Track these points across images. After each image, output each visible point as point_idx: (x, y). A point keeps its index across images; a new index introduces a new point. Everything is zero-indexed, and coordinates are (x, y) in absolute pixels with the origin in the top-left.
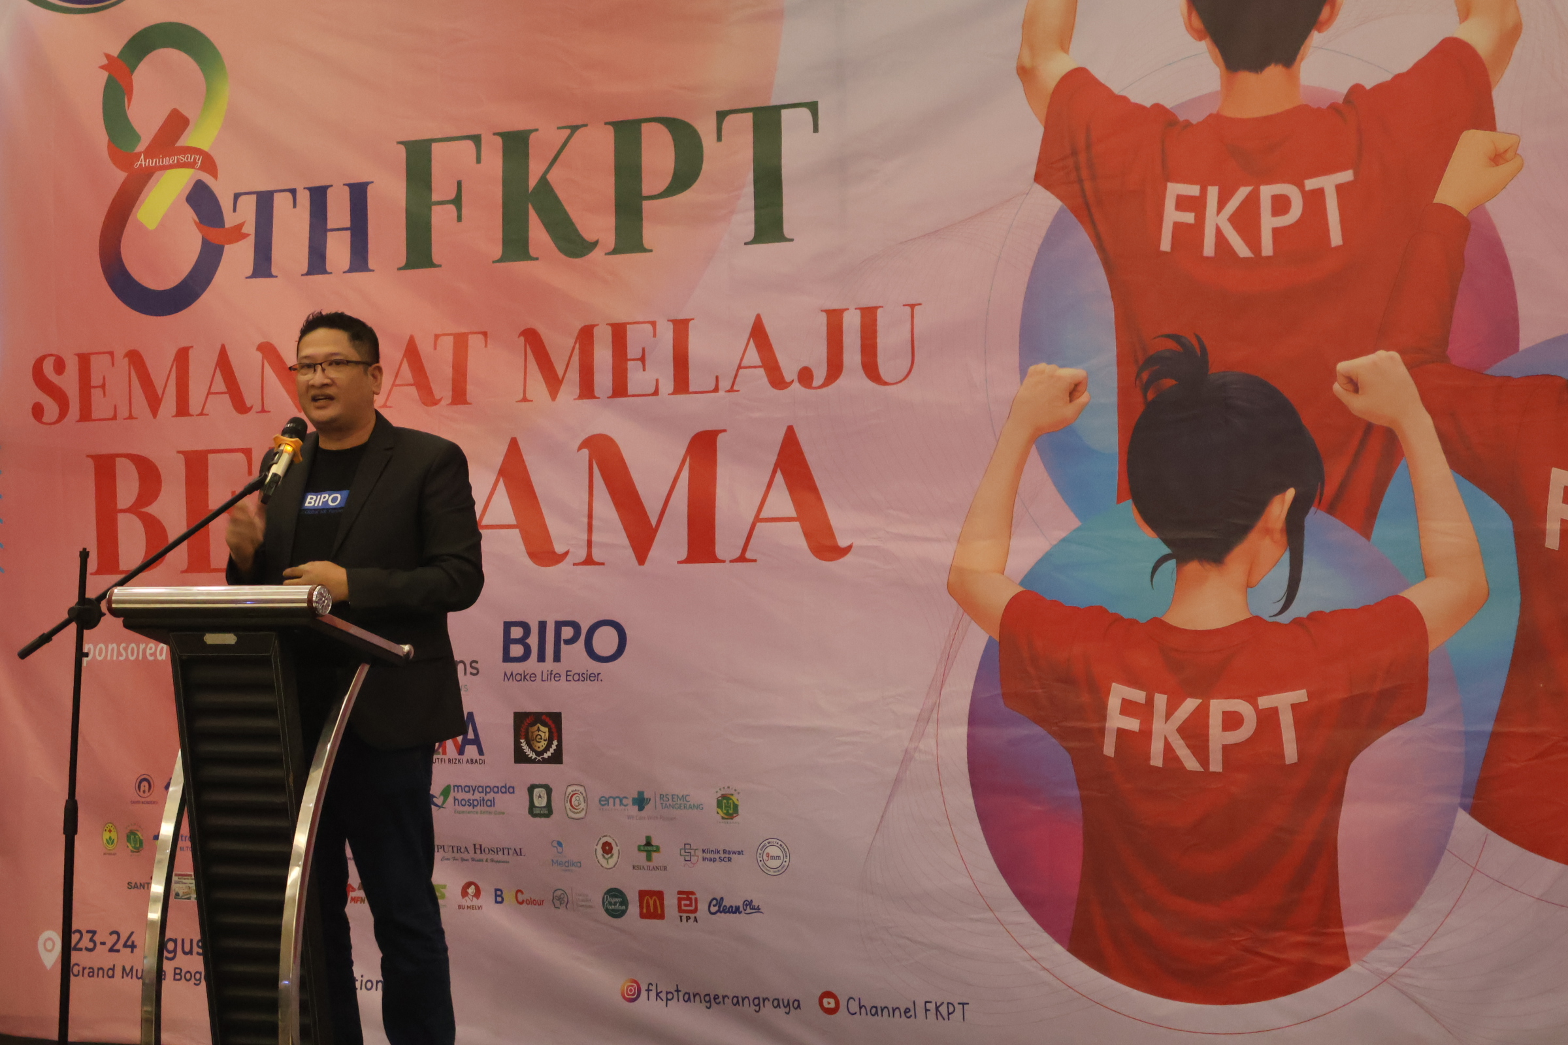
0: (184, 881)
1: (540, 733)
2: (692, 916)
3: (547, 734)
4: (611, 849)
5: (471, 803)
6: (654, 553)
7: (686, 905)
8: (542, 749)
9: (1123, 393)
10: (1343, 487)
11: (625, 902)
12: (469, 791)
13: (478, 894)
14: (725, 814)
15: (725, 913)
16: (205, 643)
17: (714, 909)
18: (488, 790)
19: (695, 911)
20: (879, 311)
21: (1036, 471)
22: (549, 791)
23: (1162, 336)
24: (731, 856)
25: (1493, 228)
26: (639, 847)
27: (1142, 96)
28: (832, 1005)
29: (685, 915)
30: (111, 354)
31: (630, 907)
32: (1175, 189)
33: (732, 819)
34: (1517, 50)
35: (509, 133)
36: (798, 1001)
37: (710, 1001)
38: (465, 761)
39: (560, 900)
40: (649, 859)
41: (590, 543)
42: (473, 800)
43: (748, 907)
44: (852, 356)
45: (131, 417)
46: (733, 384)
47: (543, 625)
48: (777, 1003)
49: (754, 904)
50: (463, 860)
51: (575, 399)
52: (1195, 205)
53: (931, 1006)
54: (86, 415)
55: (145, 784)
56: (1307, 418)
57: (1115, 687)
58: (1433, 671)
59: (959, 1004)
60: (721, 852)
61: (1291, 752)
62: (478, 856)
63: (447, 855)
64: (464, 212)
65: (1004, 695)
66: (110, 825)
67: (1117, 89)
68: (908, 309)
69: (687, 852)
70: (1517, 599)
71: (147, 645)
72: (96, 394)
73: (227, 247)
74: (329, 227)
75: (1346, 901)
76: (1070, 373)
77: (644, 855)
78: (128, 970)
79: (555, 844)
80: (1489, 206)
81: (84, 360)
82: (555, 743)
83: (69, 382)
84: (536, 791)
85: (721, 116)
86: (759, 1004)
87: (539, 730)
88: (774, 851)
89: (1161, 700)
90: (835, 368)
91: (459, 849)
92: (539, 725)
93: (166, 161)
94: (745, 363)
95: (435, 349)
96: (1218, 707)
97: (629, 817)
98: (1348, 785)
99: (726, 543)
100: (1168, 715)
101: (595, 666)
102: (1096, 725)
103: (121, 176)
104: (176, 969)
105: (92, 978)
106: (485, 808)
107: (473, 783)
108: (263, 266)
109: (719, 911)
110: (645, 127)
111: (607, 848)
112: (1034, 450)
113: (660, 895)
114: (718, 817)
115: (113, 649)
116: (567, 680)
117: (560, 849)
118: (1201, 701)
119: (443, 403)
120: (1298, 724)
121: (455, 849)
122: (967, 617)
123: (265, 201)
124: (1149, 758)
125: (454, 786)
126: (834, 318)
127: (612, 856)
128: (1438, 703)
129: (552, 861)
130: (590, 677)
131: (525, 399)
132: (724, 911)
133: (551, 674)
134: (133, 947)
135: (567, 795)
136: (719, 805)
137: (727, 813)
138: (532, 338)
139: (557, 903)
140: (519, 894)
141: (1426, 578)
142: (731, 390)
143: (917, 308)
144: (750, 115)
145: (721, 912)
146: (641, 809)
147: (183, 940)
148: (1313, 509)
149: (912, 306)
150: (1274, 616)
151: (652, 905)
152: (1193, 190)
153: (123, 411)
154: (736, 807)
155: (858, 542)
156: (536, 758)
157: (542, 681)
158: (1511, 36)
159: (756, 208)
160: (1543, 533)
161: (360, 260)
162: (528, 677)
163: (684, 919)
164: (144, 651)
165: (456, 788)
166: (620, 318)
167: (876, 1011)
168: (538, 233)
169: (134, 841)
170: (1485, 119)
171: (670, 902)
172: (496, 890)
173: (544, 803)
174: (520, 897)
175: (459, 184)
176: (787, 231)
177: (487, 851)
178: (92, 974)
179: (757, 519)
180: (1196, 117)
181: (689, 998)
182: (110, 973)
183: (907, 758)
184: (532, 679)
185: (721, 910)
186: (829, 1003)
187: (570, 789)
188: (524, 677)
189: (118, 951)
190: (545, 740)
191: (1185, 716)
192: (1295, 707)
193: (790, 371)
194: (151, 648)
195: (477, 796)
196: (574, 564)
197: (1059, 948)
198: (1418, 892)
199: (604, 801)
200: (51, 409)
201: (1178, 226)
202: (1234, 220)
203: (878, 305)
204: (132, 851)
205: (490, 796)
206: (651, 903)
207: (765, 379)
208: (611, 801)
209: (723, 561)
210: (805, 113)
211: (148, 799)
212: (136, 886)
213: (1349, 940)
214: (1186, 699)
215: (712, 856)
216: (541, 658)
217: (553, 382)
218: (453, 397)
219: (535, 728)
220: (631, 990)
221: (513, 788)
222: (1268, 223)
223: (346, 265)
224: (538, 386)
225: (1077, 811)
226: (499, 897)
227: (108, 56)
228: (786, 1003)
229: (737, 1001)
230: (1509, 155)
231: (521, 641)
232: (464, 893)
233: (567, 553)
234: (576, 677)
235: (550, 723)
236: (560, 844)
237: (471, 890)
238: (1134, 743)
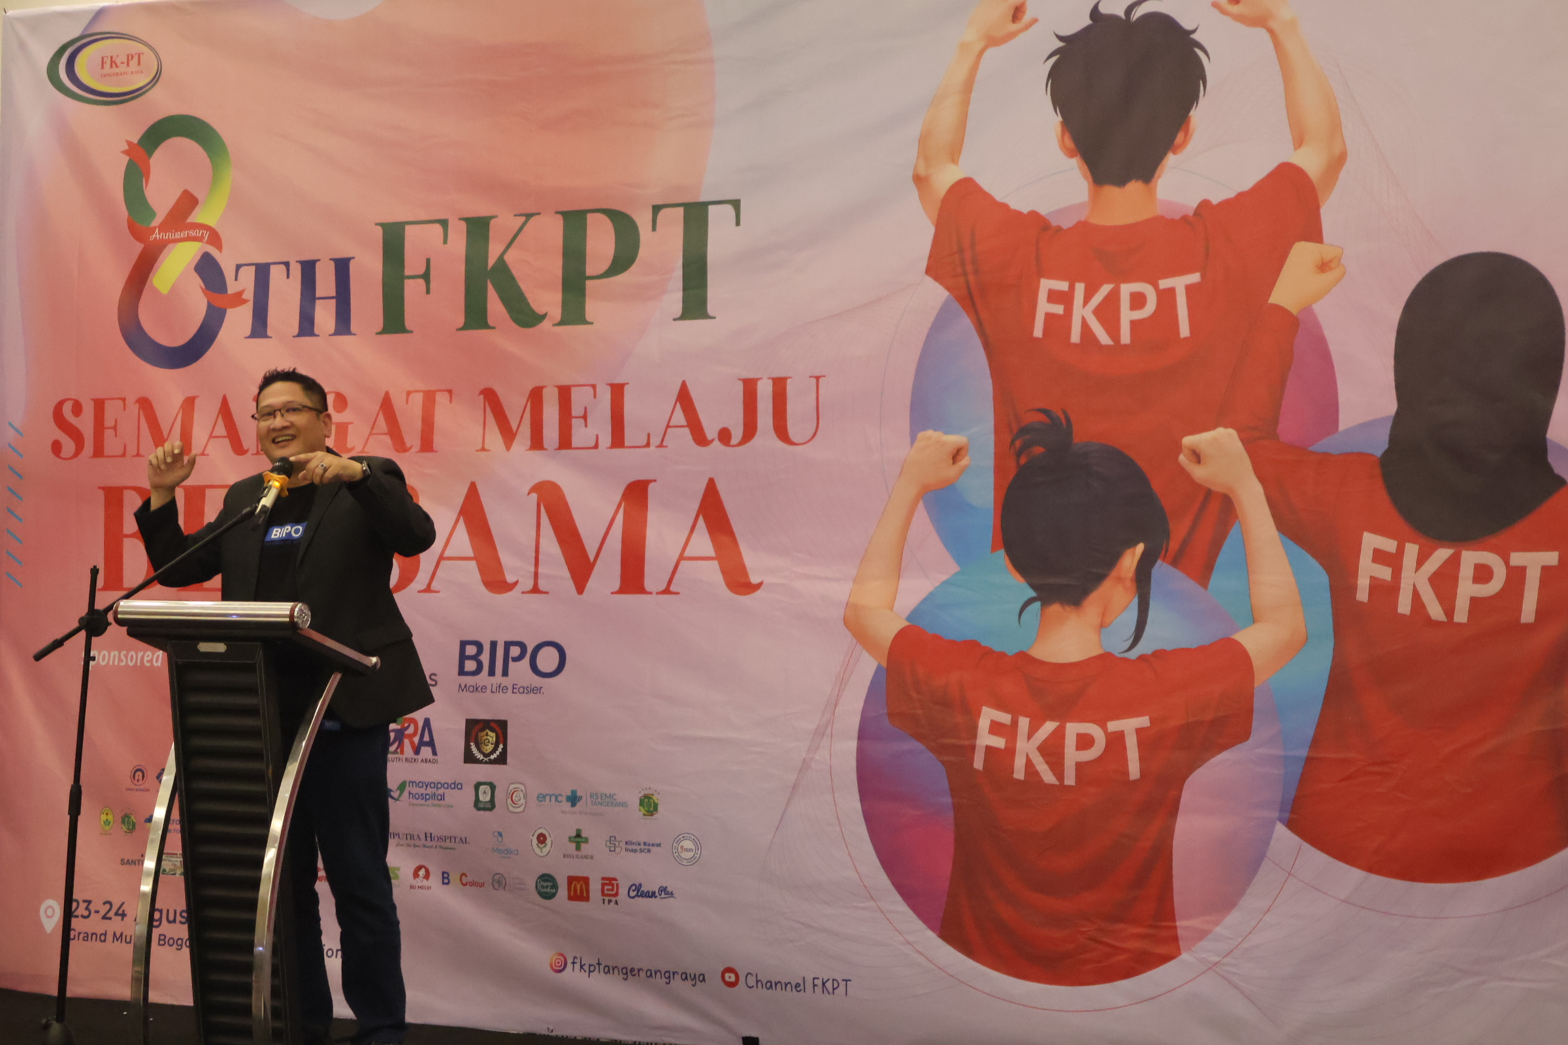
0: (173, 859)
1: (488, 737)
2: (613, 899)
3: (494, 739)
4: (545, 839)
5: (424, 797)
6: (592, 584)
7: (608, 890)
8: (489, 751)
9: (999, 457)
10: (1185, 543)
11: (555, 886)
12: (423, 787)
13: (427, 876)
14: (646, 811)
15: (643, 897)
16: (199, 651)
17: (633, 894)
18: (439, 786)
19: (616, 895)
20: (789, 381)
22: (493, 787)
23: (1032, 410)
24: (650, 847)
25: (1317, 326)
26: (570, 838)
27: (1021, 203)
28: (733, 979)
29: (607, 898)
30: (124, 400)
31: (559, 890)
32: (1047, 285)
33: (652, 815)
34: (1343, 175)
35: (474, 219)
36: (703, 975)
37: (627, 973)
38: (420, 761)
39: (499, 882)
40: (578, 848)
41: (536, 575)
42: (426, 795)
43: (663, 892)
44: (765, 420)
45: (138, 455)
46: (662, 441)
47: (494, 645)
48: (685, 977)
49: (668, 889)
50: (415, 846)
51: (527, 450)
52: (1065, 299)
53: (819, 982)
54: (99, 452)
55: (139, 773)
56: (1157, 484)
57: (985, 710)
58: (1257, 704)
59: (843, 980)
60: (642, 844)
61: (1134, 769)
62: (429, 843)
63: (401, 842)
64: (432, 286)
65: (891, 715)
66: (108, 809)
67: (999, 196)
68: (814, 380)
69: (612, 843)
70: (1330, 644)
71: (144, 654)
72: (109, 433)
73: (229, 311)
74: (318, 294)
75: (1178, 899)
76: (954, 439)
77: (573, 845)
78: (118, 935)
79: (496, 834)
80: (1316, 307)
81: (99, 405)
82: (501, 746)
83: (85, 424)
84: (482, 788)
85: (656, 209)
86: (669, 977)
87: (487, 735)
88: (688, 844)
89: (1024, 723)
90: (750, 430)
91: (412, 837)
92: (487, 730)
93: (178, 235)
94: (671, 424)
95: (407, 402)
96: (1073, 729)
97: (563, 812)
98: (1183, 799)
99: (654, 578)
100: (1030, 736)
101: (537, 681)
102: (967, 743)
103: (139, 247)
104: (160, 935)
105: (86, 942)
106: (436, 802)
107: (427, 780)
108: (260, 327)
109: (637, 895)
110: (590, 217)
111: (542, 839)
112: (921, 504)
113: (586, 880)
114: (641, 814)
115: (115, 655)
116: (513, 692)
117: (500, 839)
118: (1058, 723)
119: (413, 450)
120: (1141, 745)
121: (409, 837)
122: (859, 647)
123: (262, 273)
124: (1012, 772)
125: (409, 782)
126: (750, 387)
127: (545, 846)
128: (1260, 730)
129: (493, 848)
130: (533, 690)
131: (483, 449)
132: (642, 896)
133: (499, 687)
134: (123, 915)
135: (509, 791)
136: (642, 803)
137: (648, 811)
138: (490, 396)
139: (496, 886)
140: (464, 877)
141: (1254, 622)
142: (661, 446)
143: (821, 380)
144: (681, 210)
145: (639, 896)
146: (573, 805)
147: (168, 911)
148: (1159, 562)
149: (818, 378)
150: (1124, 652)
151: (579, 889)
152: (1063, 286)
153: (131, 450)
154: (656, 806)
155: (767, 580)
156: (483, 759)
157: (492, 692)
158: (1337, 162)
159: (684, 289)
160: (1354, 588)
161: (343, 323)
162: (479, 689)
163: (606, 902)
164: (143, 657)
165: (411, 784)
166: (565, 382)
167: (771, 985)
168: (495, 306)
169: (127, 823)
170: (1314, 234)
171: (595, 887)
172: (443, 873)
173: (488, 798)
174: (464, 880)
175: (428, 261)
176: (711, 308)
177: (436, 839)
178: (86, 938)
179: (682, 557)
180: (1067, 224)
181: (608, 970)
182: (102, 938)
183: (805, 766)
184: (483, 690)
185: (639, 894)
186: (730, 977)
187: (512, 787)
188: (476, 689)
189: (110, 919)
190: (492, 744)
191: (1044, 737)
192: (1139, 731)
193: (711, 432)
194: (148, 656)
195: (429, 791)
196: (523, 593)
197: (931, 934)
198: (1241, 892)
199: (541, 798)
200: (68, 445)
201: (1049, 317)
202: (1097, 312)
203: (788, 376)
204: (126, 832)
205: (441, 791)
206: (578, 887)
207: (689, 437)
208: (548, 798)
209: (651, 593)
210: (729, 209)
211: (142, 787)
212: (128, 862)
213: (1180, 932)
214: (1046, 722)
215: (634, 847)
216: (492, 673)
217: (509, 435)
218: (422, 444)
219: (485, 733)
220: (558, 963)
221: (462, 785)
222: (1127, 315)
223: (332, 329)
224: (495, 439)
225: (950, 814)
226: (445, 879)
227: (129, 143)
228: (693, 976)
229: (650, 974)
230: (1333, 265)
231: (475, 658)
232: (416, 875)
233: (516, 583)
234: (521, 690)
235: (498, 729)
236: (500, 834)
237: (422, 873)
238: (1000, 759)
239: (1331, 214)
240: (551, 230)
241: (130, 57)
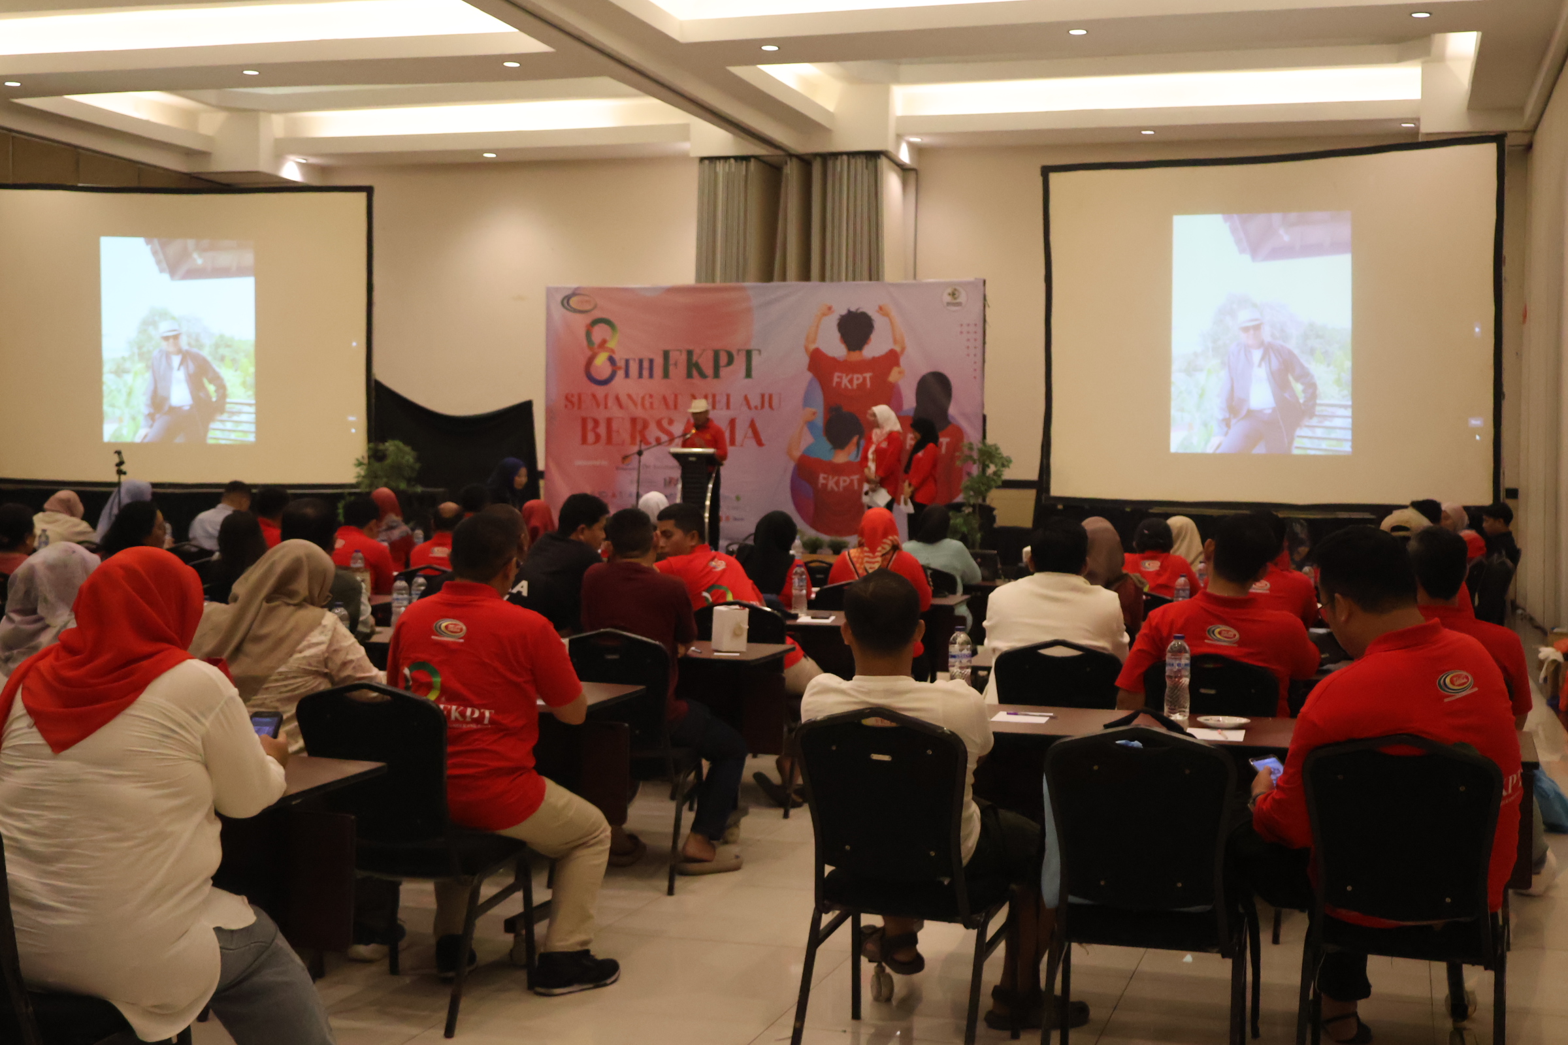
9: (824, 415)
20: (773, 394)
21: (806, 429)
23: (832, 404)
30: (587, 394)
32: (837, 374)
33: (738, 501)
34: (905, 352)
35: (688, 350)
44: (766, 404)
45: (592, 409)
46: (740, 409)
52: (841, 378)
57: (821, 474)
61: (856, 487)
64: (677, 367)
68: (779, 395)
72: (583, 403)
73: (618, 371)
74: (644, 368)
76: (814, 410)
81: (580, 395)
83: (575, 400)
85: (738, 351)
89: (830, 477)
90: (763, 406)
93: (602, 350)
94: (742, 404)
96: (842, 478)
100: (832, 480)
102: (817, 482)
103: (589, 353)
108: (627, 375)
110: (720, 351)
112: (805, 425)
118: (838, 477)
123: (627, 361)
124: (828, 489)
126: (763, 396)
136: (735, 498)
143: (781, 395)
144: (745, 352)
152: (840, 375)
153: (590, 408)
154: (739, 498)
155: (767, 443)
158: (903, 349)
159: (746, 371)
161: (651, 375)
163: (726, 522)
168: (695, 373)
170: (897, 364)
175: (676, 360)
176: (753, 376)
179: (745, 437)
180: (841, 359)
191: (835, 480)
192: (857, 479)
193: (752, 406)
200: (570, 406)
201: (837, 382)
202: (848, 381)
207: (747, 408)
210: (758, 352)
214: (835, 477)
218: (674, 408)
222: (855, 382)
223: (648, 378)
227: (587, 324)
230: (902, 373)
238: (825, 486)
239: (903, 361)
240: (710, 354)
241: (587, 301)
